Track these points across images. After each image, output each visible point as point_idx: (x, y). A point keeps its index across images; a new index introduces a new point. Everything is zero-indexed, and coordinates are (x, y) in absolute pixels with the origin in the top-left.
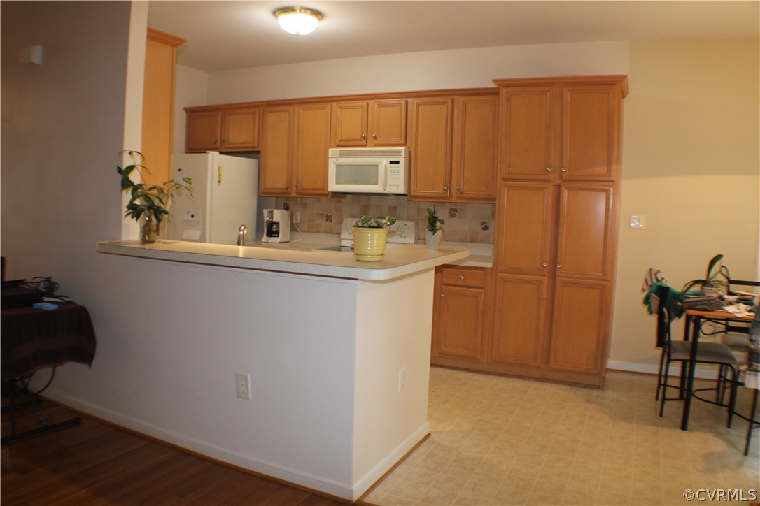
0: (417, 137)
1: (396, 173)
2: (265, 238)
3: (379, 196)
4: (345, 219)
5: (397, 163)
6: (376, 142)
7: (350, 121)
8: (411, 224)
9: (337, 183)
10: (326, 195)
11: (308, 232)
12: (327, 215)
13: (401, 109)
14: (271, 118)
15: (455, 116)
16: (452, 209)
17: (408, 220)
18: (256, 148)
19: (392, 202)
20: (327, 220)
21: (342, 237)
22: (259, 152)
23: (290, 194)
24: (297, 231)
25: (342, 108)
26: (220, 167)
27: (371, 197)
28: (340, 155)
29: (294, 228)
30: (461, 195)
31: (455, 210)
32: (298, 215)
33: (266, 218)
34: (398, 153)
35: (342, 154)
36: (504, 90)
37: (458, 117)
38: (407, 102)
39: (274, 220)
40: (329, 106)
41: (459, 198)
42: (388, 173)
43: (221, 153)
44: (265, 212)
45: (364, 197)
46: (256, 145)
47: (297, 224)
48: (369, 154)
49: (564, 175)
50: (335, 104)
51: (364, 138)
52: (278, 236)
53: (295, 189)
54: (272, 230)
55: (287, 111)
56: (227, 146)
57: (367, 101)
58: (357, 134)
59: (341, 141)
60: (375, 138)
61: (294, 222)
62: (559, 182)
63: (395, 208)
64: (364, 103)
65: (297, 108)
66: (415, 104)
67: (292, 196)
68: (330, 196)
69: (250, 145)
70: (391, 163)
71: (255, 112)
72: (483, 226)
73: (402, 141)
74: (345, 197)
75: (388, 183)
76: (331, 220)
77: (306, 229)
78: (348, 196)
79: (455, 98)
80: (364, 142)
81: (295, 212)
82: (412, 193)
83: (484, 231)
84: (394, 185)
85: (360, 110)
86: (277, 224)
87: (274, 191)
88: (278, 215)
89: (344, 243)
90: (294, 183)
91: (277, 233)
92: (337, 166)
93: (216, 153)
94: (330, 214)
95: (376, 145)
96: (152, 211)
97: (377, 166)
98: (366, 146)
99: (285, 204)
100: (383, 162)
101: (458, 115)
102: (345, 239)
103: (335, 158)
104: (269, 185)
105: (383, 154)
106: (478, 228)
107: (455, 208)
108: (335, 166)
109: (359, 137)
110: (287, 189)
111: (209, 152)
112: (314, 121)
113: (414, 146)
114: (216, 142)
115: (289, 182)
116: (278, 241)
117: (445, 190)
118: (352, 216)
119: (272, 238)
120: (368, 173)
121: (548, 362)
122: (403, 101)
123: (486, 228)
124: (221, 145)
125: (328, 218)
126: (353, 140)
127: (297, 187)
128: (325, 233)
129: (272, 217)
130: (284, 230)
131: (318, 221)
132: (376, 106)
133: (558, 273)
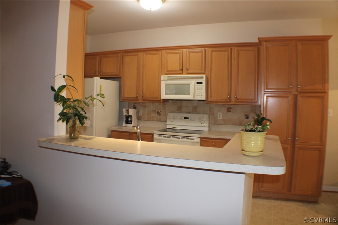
0: (211, 69)
1: (200, 89)
2: (124, 125)
3: (187, 101)
4: (169, 114)
5: (201, 83)
6: (188, 72)
7: (173, 60)
8: (206, 116)
9: (166, 95)
10: (159, 101)
11: (147, 120)
12: (158, 111)
13: (202, 54)
14: (127, 59)
15: (233, 57)
16: (228, 108)
17: (204, 114)
18: (119, 75)
19: (195, 104)
20: (158, 114)
21: (167, 123)
22: (120, 77)
23: (138, 100)
24: (141, 120)
25: (168, 54)
26: (100, 86)
27: (183, 101)
28: (168, 79)
29: (139, 119)
30: (237, 101)
31: (230, 108)
32: (141, 111)
33: (125, 113)
34: (202, 78)
35: (169, 78)
36: (264, 43)
37: (234, 58)
38: (205, 50)
39: (130, 115)
40: (160, 52)
41: (236, 102)
42: (196, 89)
43: (101, 78)
44: (124, 110)
45: (179, 101)
46: (119, 74)
47: (141, 116)
48: (185, 78)
49: (299, 89)
50: (164, 51)
51: (181, 70)
52: (132, 123)
53: (141, 98)
54: (128, 120)
55: (137, 55)
56: (101, 74)
57: (182, 50)
58: (177, 67)
59: (168, 71)
60: (187, 70)
61: (139, 115)
62: (296, 93)
63: (196, 107)
64: (180, 51)
65: (142, 54)
66: (210, 51)
67: (139, 101)
68: (161, 101)
69: (116, 74)
70: (198, 83)
71: (118, 56)
72: (246, 116)
73: (203, 71)
74: (168, 102)
75: (196, 94)
76: (160, 114)
77: (146, 119)
78: (169, 101)
79: (232, 48)
80: (181, 72)
81: (139, 110)
82: (209, 100)
83: (246, 119)
84: (199, 95)
85: (179, 55)
86: (131, 116)
87: (129, 99)
88: (132, 112)
89: (168, 127)
90: (141, 94)
91: (131, 122)
92: (166, 85)
93: (98, 78)
94: (159, 111)
95: (188, 74)
96: (77, 117)
97: (190, 85)
98: (182, 74)
99: (134, 106)
100: (193, 83)
101: (234, 57)
102: (168, 125)
103: (165, 80)
104: (126, 95)
105: (192, 78)
106: (243, 117)
107: (230, 107)
108: (165, 85)
109: (178, 69)
110: (137, 98)
111: (95, 77)
112: (152, 60)
113: (210, 74)
114: (96, 72)
115: (138, 94)
116: (132, 126)
117: (228, 98)
118: (172, 112)
119: (128, 124)
120: (184, 89)
121: (290, 190)
122: (203, 50)
123: (247, 118)
124: (98, 74)
125: (159, 113)
126: (175, 71)
127: (143, 97)
128: (157, 121)
129: (128, 113)
130: (134, 119)
131: (153, 114)
132: (187, 52)
133: (296, 142)
